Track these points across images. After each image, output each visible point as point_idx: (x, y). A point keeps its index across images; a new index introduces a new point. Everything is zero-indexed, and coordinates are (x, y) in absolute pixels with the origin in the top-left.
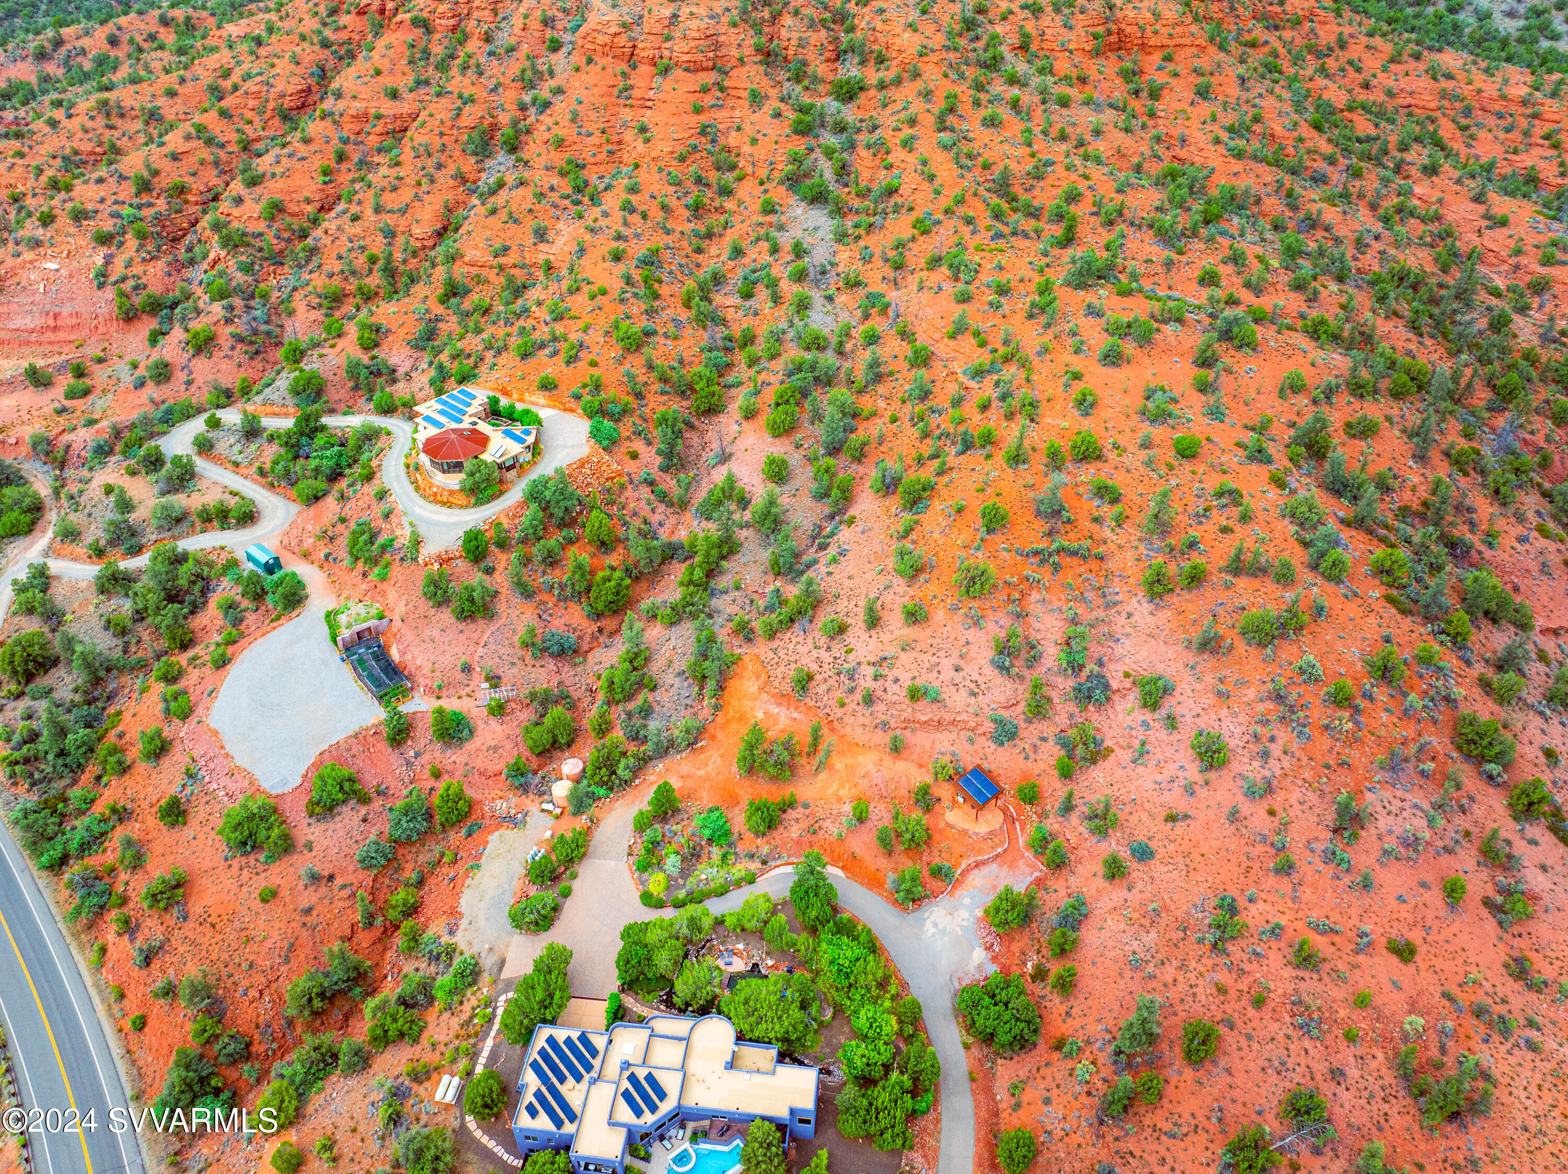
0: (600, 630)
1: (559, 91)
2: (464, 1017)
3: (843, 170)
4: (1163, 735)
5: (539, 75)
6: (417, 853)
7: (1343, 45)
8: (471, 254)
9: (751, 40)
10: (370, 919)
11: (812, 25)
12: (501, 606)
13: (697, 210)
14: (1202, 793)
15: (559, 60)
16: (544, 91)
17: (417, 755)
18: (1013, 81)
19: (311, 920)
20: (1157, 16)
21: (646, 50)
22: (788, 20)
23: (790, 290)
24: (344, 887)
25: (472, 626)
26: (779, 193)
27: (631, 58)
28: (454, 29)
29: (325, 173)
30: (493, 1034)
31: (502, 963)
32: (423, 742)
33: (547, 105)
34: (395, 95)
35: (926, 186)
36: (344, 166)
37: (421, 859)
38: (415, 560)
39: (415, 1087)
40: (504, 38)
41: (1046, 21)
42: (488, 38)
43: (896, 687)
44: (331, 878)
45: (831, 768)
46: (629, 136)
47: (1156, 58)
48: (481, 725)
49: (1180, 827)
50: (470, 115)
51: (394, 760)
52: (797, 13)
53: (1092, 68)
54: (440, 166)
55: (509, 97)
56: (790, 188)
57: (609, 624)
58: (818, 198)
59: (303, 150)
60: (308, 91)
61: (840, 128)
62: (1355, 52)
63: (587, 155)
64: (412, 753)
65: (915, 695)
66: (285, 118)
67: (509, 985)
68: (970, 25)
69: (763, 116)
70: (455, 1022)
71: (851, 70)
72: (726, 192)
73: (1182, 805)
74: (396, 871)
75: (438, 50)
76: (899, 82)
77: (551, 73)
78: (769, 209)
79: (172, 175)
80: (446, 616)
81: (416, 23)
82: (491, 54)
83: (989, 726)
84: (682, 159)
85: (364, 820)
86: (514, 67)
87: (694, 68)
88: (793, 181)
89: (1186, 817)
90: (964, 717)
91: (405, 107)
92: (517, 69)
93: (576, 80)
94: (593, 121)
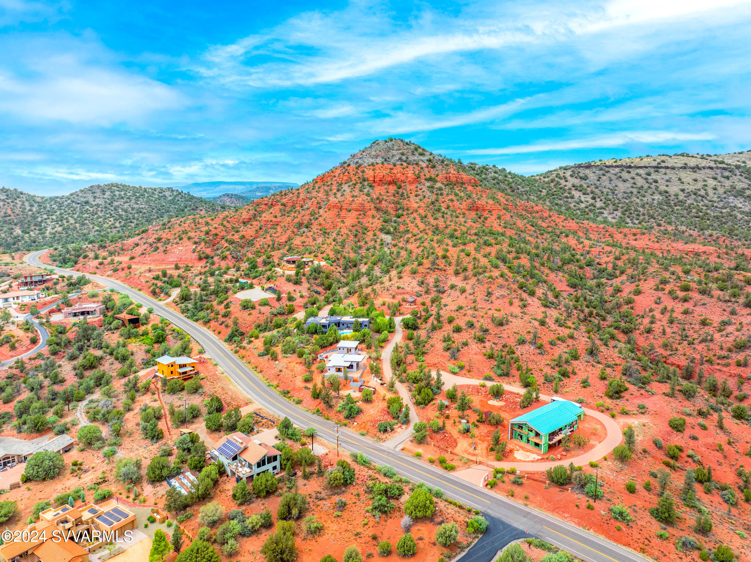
0: (326, 292)
1: (321, 216)
3: (395, 229)
5: (315, 214)
7: (550, 217)
8: (295, 243)
9: (373, 206)
11: (390, 202)
12: (303, 284)
13: (356, 236)
15: (321, 211)
16: (317, 216)
17: (283, 302)
18: (443, 213)
20: (487, 203)
21: (345, 206)
22: (384, 202)
23: (378, 247)
25: (296, 286)
26: (378, 233)
27: (341, 208)
28: (293, 206)
33: (317, 219)
34: (276, 217)
35: (416, 229)
36: (261, 231)
38: (283, 276)
40: (305, 207)
41: (455, 203)
42: (302, 207)
46: (339, 224)
47: (487, 212)
48: (298, 299)
50: (296, 220)
51: (277, 303)
52: (386, 200)
53: (467, 213)
54: (288, 229)
55: (307, 218)
56: (381, 232)
58: (388, 233)
60: (251, 219)
61: (395, 222)
62: (553, 218)
63: (328, 227)
65: (398, 288)
66: (244, 223)
68: (433, 203)
69: (376, 220)
71: (400, 212)
72: (364, 234)
75: (288, 209)
76: (412, 213)
77: (319, 213)
78: (375, 235)
79: (214, 231)
80: (290, 284)
82: (302, 210)
83: (415, 294)
84: (353, 226)
85: (271, 309)
86: (308, 212)
87: (357, 210)
88: (381, 230)
90: (410, 292)
91: (279, 219)
92: (309, 212)
93: (326, 214)
94: (330, 221)
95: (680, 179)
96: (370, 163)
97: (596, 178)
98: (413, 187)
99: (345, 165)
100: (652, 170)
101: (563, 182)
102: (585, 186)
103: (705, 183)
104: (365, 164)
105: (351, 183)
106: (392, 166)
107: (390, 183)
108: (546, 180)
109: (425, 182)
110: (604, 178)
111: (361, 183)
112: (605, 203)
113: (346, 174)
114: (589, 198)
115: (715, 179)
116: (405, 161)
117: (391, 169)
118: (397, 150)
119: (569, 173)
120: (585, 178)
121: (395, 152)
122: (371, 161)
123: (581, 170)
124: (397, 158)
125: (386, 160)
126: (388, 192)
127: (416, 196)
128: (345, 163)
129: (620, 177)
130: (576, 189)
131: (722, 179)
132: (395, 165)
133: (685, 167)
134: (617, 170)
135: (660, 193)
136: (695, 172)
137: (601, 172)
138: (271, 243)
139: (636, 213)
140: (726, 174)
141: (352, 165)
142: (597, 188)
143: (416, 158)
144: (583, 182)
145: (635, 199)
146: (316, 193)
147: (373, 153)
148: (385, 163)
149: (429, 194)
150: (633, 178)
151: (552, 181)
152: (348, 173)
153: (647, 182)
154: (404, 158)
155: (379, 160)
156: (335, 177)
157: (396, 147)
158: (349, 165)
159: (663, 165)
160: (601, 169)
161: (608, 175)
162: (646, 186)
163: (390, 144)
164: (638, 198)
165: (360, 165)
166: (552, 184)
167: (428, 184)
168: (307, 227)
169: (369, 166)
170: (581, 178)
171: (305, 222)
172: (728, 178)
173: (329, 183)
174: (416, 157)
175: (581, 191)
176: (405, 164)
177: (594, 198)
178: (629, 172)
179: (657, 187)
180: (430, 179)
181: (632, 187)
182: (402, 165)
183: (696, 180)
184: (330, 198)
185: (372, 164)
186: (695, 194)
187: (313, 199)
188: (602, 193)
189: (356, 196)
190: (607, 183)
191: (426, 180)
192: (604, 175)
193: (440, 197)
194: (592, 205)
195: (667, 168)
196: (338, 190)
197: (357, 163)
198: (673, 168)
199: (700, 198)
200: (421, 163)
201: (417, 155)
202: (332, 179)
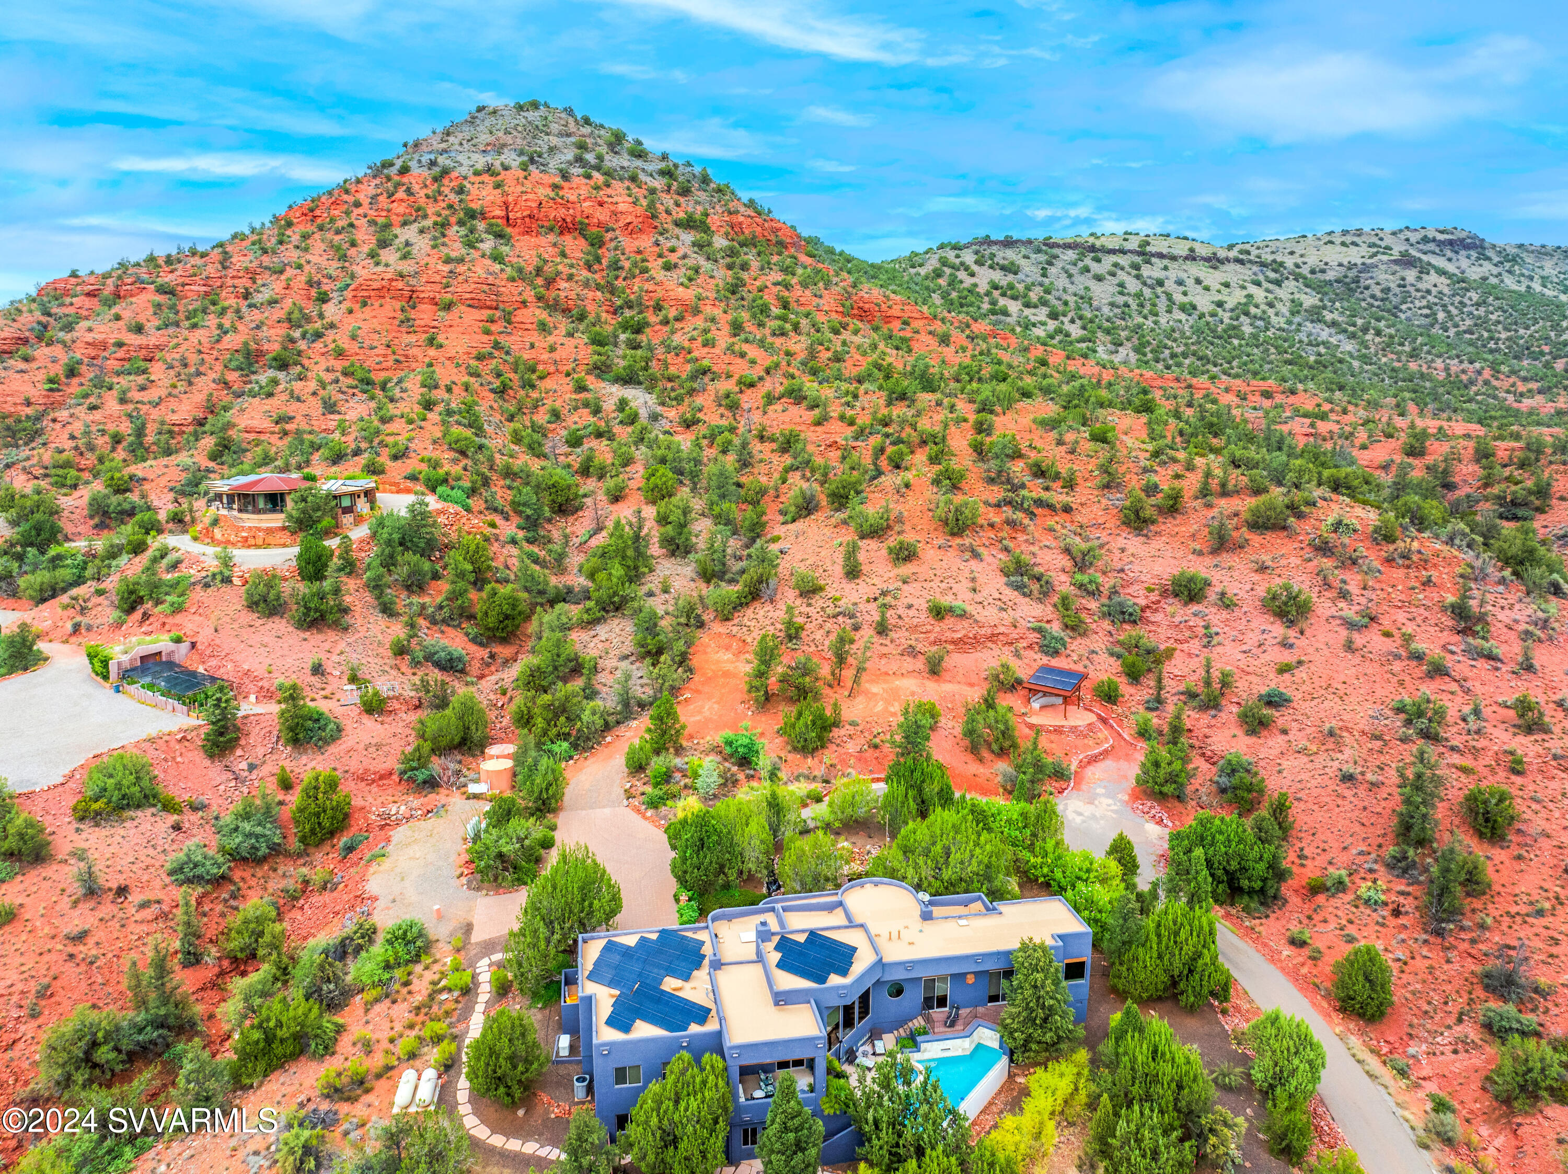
0: (492, 656)
1: (332, 326)
2: (418, 999)
3: (647, 367)
4: (1224, 614)
5: (308, 320)
6: (266, 878)
8: (246, 424)
9: (529, 294)
10: (193, 959)
11: (584, 285)
12: (357, 619)
13: (503, 392)
14: (1302, 642)
15: (331, 310)
16: (317, 326)
17: (252, 767)
19: (82, 950)
21: (425, 291)
22: (563, 284)
23: (625, 432)
24: (144, 905)
25: (320, 637)
26: (588, 379)
27: (411, 298)
28: (207, 294)
29: (51, 381)
30: (480, 1008)
31: (468, 928)
32: (260, 751)
33: (319, 335)
34: (139, 330)
35: (739, 361)
36: (75, 381)
37: (273, 885)
38: (227, 580)
39: (344, 1108)
42: (247, 295)
43: (912, 612)
44: (122, 891)
45: (867, 693)
46: (418, 350)
48: (349, 725)
49: (1301, 674)
50: (232, 341)
51: (215, 773)
52: (570, 278)
54: (199, 374)
55: (275, 333)
56: (598, 377)
57: (503, 651)
58: (629, 381)
59: (22, 366)
61: (635, 344)
63: (372, 361)
64: (244, 765)
65: (939, 613)
67: (488, 947)
68: (734, 289)
69: (560, 338)
70: (402, 1012)
71: (634, 315)
72: (532, 384)
73: (1287, 657)
74: (234, 897)
75: (188, 304)
76: (681, 318)
77: (321, 316)
78: (580, 389)
80: (280, 625)
81: (162, 290)
82: (250, 306)
83: (1033, 637)
84: (480, 358)
85: (177, 827)
86: (278, 313)
87: (476, 305)
88: (601, 370)
89: (1300, 663)
90: (1002, 629)
91: (153, 338)
92: (282, 314)
93: (350, 319)
94: (378, 341)
95: (1198, 281)
96: (479, 166)
97: (1037, 270)
98: (645, 242)
99: (393, 171)
100: (1138, 259)
101: (962, 275)
102: (1020, 287)
103: (1245, 293)
104: (464, 170)
105: (428, 223)
106: (558, 180)
107: (565, 228)
108: (923, 271)
109: (677, 231)
110: (1052, 271)
111: (461, 223)
112: (1084, 328)
113: (401, 194)
114: (1041, 314)
115: (1258, 284)
116: (598, 168)
117: (555, 187)
118: (560, 135)
119: (968, 257)
120: (1010, 269)
121: (554, 141)
122: (481, 162)
123: (994, 249)
124: (570, 155)
125: (532, 161)
126: (564, 255)
127: (668, 267)
128: (387, 164)
129: (1088, 271)
130: (1004, 295)
131: (1271, 286)
132: (565, 176)
133: (1191, 257)
134: (1071, 255)
135: (1183, 309)
136: (1215, 268)
137: (1042, 258)
138: (126, 428)
139: (1167, 352)
140: (1272, 275)
141: (415, 170)
142: (1048, 292)
143: (626, 164)
144: (1011, 277)
145: (1141, 320)
146: (297, 253)
147: (484, 138)
148: (532, 168)
149: (706, 266)
150: (1113, 275)
151: (938, 274)
152: (409, 191)
153: (1145, 284)
154: (590, 157)
155: (512, 159)
156: (358, 204)
157: (555, 128)
158: (404, 170)
159: (1148, 249)
160: (1039, 251)
161: (1059, 264)
162: (1147, 292)
163: (532, 115)
164: (1145, 318)
165: (445, 172)
166: (942, 282)
167: (688, 237)
168: (283, 365)
169: (477, 173)
170: (1003, 268)
171: (274, 348)
172: (1278, 283)
173: (341, 224)
174: (624, 160)
175: (1014, 298)
176: (595, 174)
177: (1054, 316)
178: (1098, 260)
179: (1169, 297)
180: (688, 224)
181: (1121, 293)
182: (589, 177)
183: (1227, 285)
184: (357, 269)
185: (489, 170)
186: (1247, 314)
187: (290, 272)
188: (1066, 303)
189: (461, 260)
190: (1062, 282)
191: (677, 224)
192: (1050, 264)
193: (745, 275)
194: (1059, 331)
195: (1161, 256)
196: (384, 244)
197: (433, 163)
198: (1174, 258)
199: (1260, 323)
200: (642, 177)
201: (626, 156)
202: (347, 213)
